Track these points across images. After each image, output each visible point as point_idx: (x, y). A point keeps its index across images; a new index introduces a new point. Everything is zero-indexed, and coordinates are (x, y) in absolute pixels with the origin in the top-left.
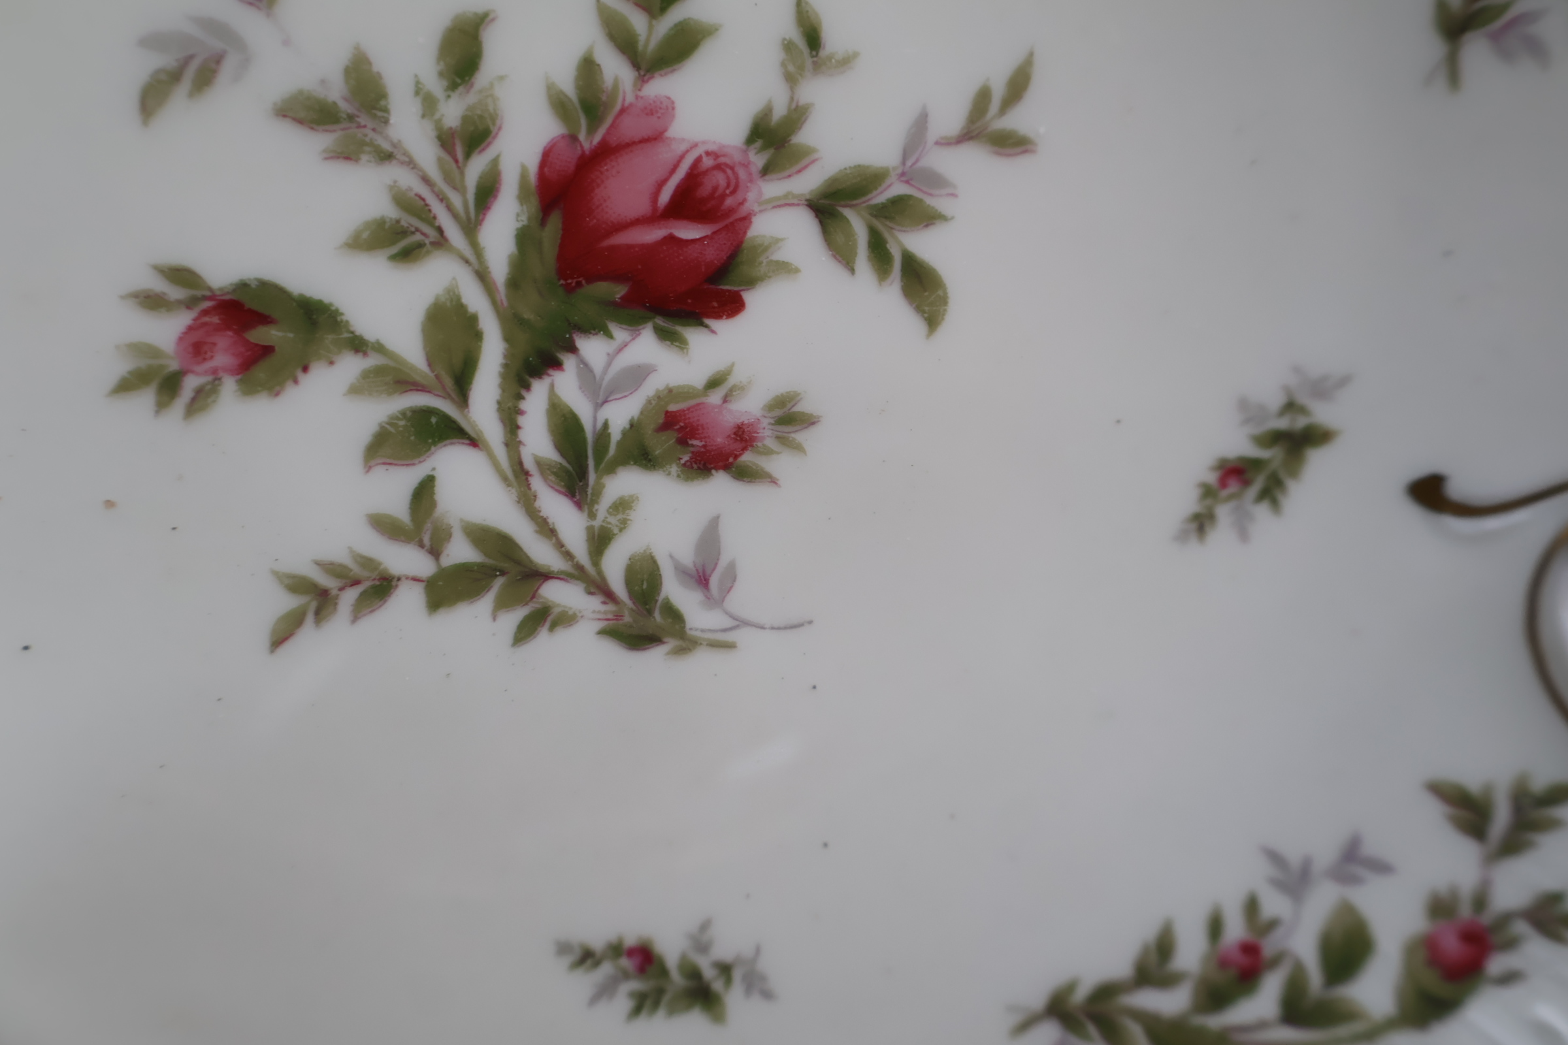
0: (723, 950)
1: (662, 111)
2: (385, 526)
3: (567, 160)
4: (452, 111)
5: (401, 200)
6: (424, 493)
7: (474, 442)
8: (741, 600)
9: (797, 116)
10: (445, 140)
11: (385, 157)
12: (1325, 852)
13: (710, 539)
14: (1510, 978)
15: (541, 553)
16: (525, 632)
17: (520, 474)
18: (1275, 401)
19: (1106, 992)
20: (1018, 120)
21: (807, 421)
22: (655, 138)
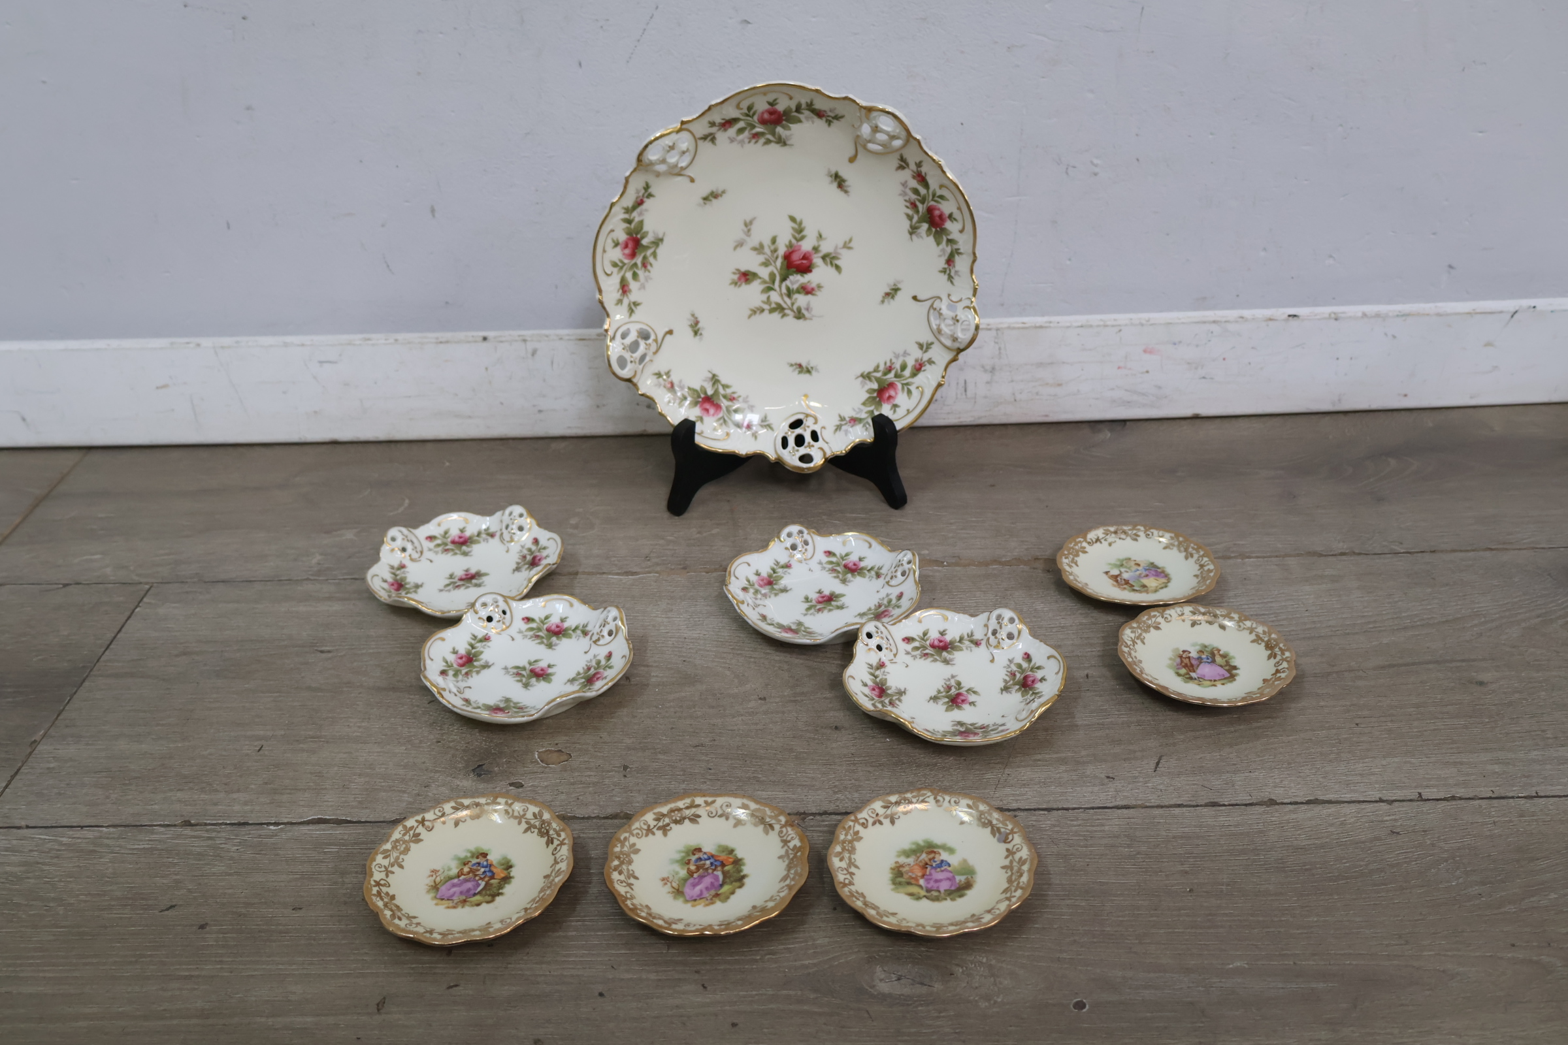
0: (812, 365)
1: (800, 246)
2: (764, 302)
3: (788, 253)
4: (773, 248)
5: (766, 259)
6: (768, 298)
7: (775, 290)
8: (814, 312)
9: (819, 246)
10: (771, 251)
11: (764, 254)
12: (901, 352)
13: (808, 304)
14: (924, 371)
15: (784, 306)
16: (783, 316)
17: (781, 295)
18: (892, 284)
19: (869, 373)
20: (851, 245)
21: (822, 287)
22: (799, 250)
